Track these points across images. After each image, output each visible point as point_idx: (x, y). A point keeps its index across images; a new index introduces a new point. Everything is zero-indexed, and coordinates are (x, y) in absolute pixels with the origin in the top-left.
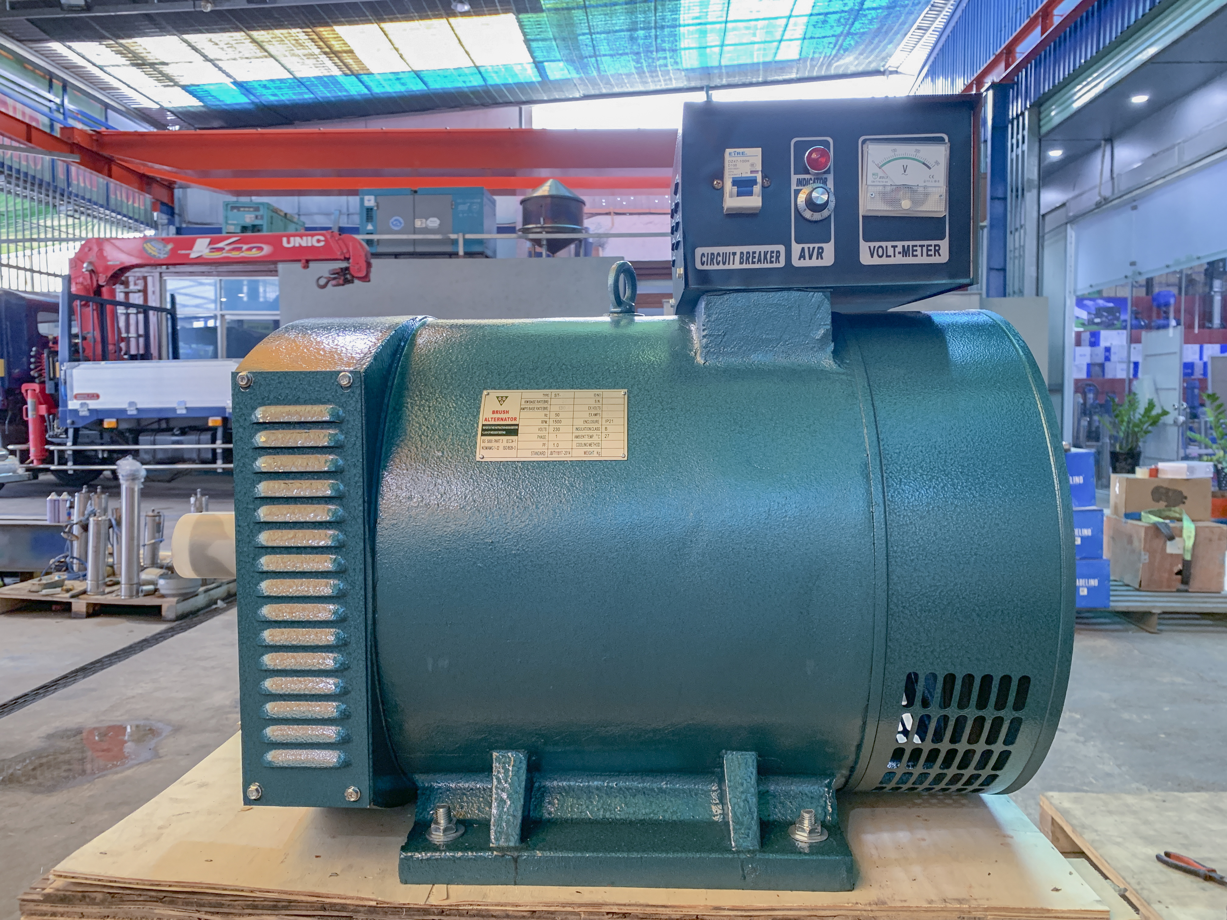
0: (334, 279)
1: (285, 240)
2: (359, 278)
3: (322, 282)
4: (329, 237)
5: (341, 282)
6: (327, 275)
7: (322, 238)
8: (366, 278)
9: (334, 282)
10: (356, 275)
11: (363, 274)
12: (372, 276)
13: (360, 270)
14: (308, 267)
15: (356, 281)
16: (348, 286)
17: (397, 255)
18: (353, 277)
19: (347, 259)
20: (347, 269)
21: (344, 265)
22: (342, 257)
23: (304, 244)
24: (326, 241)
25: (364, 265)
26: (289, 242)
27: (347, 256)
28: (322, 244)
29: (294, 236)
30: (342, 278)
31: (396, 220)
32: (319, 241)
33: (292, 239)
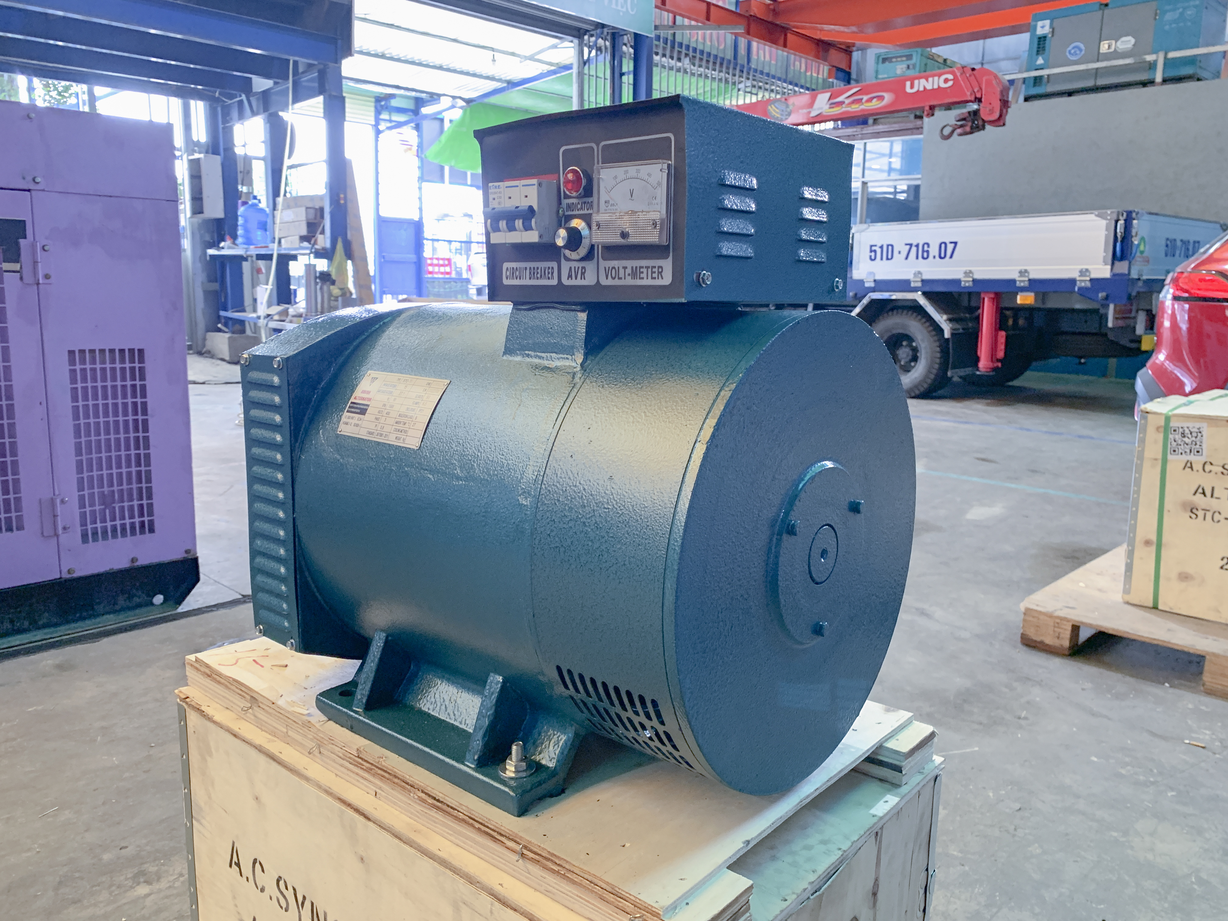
0: (961, 126)
1: (908, 84)
2: (991, 123)
3: (947, 131)
4: (958, 74)
5: (968, 129)
6: (953, 122)
7: (950, 77)
8: (1000, 121)
9: (959, 131)
10: (985, 119)
11: (996, 115)
12: (1009, 119)
13: (992, 111)
14: (933, 115)
15: (988, 127)
16: (977, 135)
17: (1070, 94)
18: (983, 120)
19: (979, 100)
20: (976, 113)
21: (975, 106)
22: (973, 98)
23: (929, 87)
24: (955, 79)
25: (997, 105)
26: (912, 87)
27: (978, 96)
28: (950, 83)
29: (919, 78)
30: (970, 124)
31: (1074, 48)
32: (946, 81)
33: (916, 82)
